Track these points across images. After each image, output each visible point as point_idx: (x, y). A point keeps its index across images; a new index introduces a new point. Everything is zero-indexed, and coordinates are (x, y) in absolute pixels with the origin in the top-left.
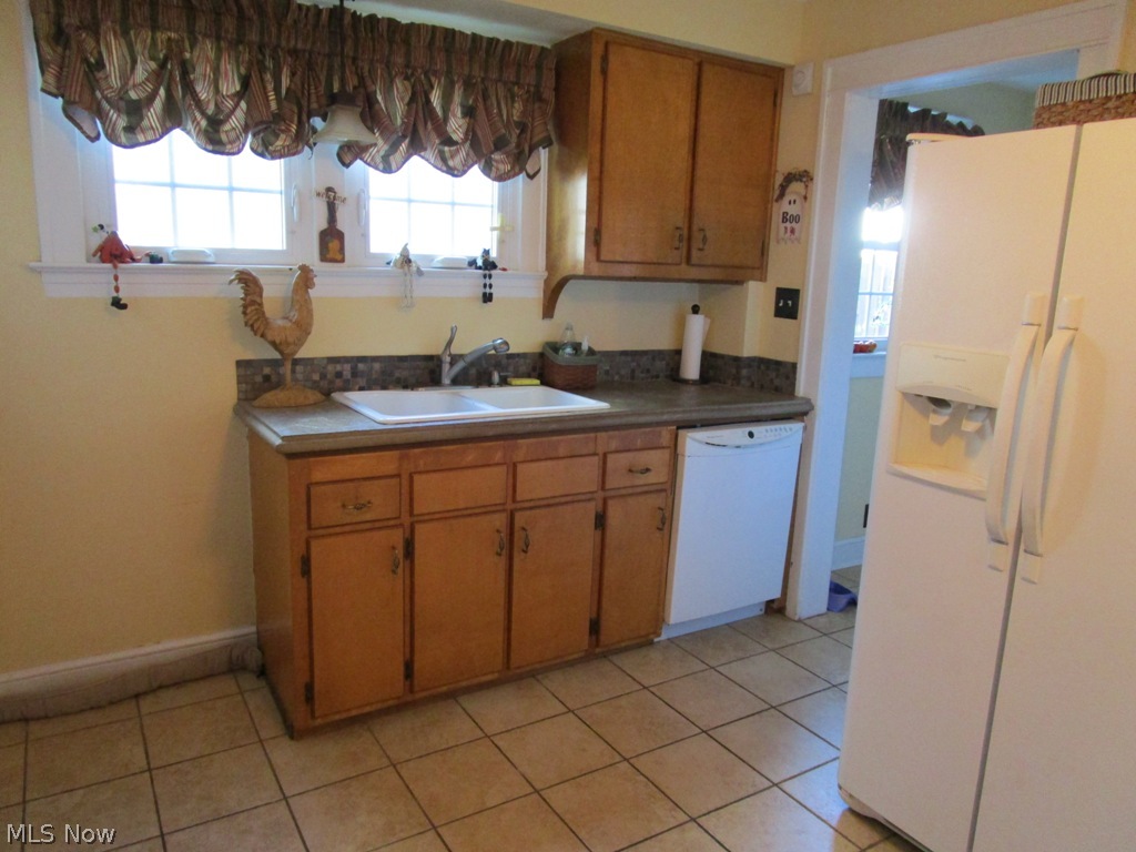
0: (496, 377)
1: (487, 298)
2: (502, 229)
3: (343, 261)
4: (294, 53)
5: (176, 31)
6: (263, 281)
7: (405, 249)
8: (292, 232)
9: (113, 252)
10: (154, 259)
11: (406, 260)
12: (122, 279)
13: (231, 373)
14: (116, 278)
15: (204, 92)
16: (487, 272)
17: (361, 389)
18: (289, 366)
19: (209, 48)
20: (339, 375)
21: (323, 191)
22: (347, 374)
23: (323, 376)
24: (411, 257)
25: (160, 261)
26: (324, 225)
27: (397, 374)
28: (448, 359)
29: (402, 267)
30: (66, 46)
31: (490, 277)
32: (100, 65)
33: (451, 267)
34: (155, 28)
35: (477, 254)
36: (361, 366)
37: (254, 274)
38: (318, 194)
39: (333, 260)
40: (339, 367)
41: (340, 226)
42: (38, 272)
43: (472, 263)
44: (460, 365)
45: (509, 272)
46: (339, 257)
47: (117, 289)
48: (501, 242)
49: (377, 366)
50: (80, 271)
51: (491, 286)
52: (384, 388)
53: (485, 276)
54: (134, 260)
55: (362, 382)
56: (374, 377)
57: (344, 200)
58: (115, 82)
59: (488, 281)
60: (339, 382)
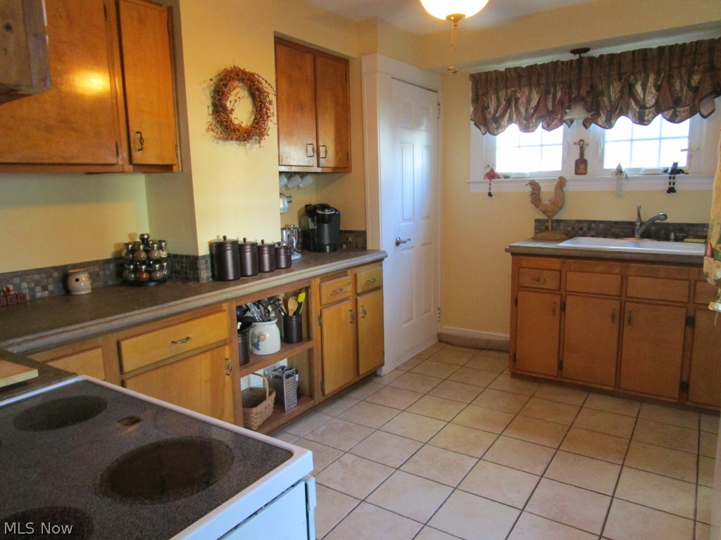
0: (672, 236)
1: (671, 190)
2: (690, 150)
3: (586, 174)
4: (563, 82)
5: (514, 87)
6: (541, 185)
7: (619, 166)
8: (564, 162)
9: (492, 175)
10: (506, 177)
11: (619, 171)
12: (492, 185)
13: (533, 225)
14: (490, 185)
15: (523, 110)
16: (672, 176)
17: (592, 236)
18: (550, 222)
19: (526, 90)
20: (581, 229)
21: (578, 141)
22: (585, 229)
23: (573, 229)
24: (623, 170)
25: (509, 177)
26: (578, 157)
27: (613, 230)
28: (639, 224)
29: (617, 174)
30: (477, 103)
31: (674, 178)
32: (488, 107)
33: (651, 174)
34: (507, 88)
35: (670, 165)
36: (593, 226)
37: (537, 181)
38: (575, 144)
39: (581, 174)
40: (581, 225)
41: (586, 157)
42: (469, 183)
43: (666, 171)
44: (644, 227)
45: (690, 175)
46: (584, 172)
47: (490, 189)
48: (690, 157)
49: (601, 226)
50: (481, 182)
51: (674, 184)
52: (605, 237)
53: (670, 178)
54: (498, 178)
55: (593, 233)
56: (600, 231)
57: (588, 145)
58: (492, 111)
59: (672, 181)
60: (581, 232)
